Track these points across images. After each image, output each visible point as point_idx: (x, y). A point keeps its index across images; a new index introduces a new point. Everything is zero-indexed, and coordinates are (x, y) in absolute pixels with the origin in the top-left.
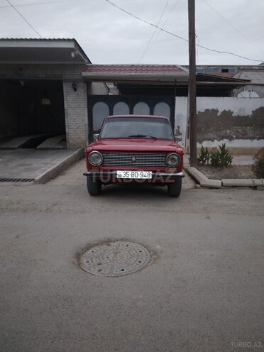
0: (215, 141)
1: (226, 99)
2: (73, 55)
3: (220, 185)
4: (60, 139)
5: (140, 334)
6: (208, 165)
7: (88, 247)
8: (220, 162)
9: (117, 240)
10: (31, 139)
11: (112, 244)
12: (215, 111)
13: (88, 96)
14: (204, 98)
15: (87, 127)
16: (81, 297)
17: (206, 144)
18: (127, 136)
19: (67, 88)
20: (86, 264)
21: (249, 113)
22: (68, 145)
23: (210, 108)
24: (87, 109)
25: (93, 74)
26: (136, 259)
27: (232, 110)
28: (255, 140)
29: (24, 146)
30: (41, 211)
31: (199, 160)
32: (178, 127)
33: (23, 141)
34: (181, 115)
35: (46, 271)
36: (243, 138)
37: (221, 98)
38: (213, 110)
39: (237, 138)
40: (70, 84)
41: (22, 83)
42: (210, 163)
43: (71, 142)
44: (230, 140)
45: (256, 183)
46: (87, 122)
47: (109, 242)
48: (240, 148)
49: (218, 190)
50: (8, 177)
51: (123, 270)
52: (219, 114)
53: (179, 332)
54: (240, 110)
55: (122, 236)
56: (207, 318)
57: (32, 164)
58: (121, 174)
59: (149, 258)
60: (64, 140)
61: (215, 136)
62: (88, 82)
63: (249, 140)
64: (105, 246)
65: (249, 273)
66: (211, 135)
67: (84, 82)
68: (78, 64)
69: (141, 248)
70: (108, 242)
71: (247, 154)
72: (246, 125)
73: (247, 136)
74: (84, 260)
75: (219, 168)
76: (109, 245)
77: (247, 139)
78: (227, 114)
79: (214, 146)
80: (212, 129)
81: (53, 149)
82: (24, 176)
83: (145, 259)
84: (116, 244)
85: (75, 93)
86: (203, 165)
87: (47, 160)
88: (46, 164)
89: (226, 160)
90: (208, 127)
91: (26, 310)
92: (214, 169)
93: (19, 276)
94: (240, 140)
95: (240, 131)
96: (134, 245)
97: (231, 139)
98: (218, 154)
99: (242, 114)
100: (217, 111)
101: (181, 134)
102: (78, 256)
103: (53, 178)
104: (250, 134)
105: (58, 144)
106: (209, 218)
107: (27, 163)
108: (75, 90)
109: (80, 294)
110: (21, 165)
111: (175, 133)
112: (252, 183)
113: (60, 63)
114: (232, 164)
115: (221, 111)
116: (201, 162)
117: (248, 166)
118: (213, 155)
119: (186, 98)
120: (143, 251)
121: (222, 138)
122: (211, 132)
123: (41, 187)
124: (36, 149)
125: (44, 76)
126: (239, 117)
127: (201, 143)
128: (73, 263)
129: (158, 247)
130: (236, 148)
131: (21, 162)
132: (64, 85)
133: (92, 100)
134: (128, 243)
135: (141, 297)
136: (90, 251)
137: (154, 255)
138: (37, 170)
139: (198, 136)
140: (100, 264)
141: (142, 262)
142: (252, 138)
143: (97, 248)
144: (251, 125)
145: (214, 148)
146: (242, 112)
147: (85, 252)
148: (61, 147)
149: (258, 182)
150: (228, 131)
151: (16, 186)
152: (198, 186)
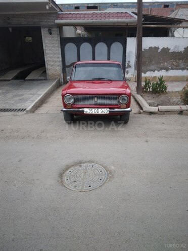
0: (156, 71)
1: (165, 38)
2: (47, 7)
3: (157, 111)
4: (42, 72)
5: (101, 234)
6: (150, 92)
7: (67, 168)
8: (158, 89)
9: (86, 162)
10: (21, 72)
11: (82, 165)
12: (157, 48)
13: (60, 38)
14: (149, 38)
15: (61, 62)
16: (64, 208)
17: (149, 74)
18: (91, 79)
19: (44, 32)
20: (66, 182)
21: (182, 49)
22: (48, 76)
23: (153, 46)
24: (60, 49)
25: (64, 21)
26: (98, 177)
27: (169, 48)
28: (185, 70)
29: (16, 78)
30: (34, 138)
31: (143, 89)
32: (129, 61)
33: (15, 73)
34: (130, 52)
35: (41, 189)
36: (176, 69)
37: (162, 38)
38: (155, 47)
39: (172, 69)
40: (47, 29)
41: (10, 30)
42: (151, 90)
43: (50, 74)
44: (167, 71)
45: (183, 109)
46: (61, 59)
47: (81, 163)
48: (174, 77)
49: (155, 115)
50: (8, 108)
51: (90, 186)
52: (159, 51)
53: (125, 232)
54: (176, 47)
55: (89, 158)
56: (142, 222)
57: (23, 95)
58: (87, 111)
59: (106, 176)
60: (45, 72)
61: (156, 68)
62: (60, 27)
63: (181, 70)
64: (77, 167)
65: (171, 188)
66: (153, 67)
67: (57, 27)
68: (52, 13)
69: (101, 168)
70: (79, 163)
71: (178, 81)
72: (179, 59)
73: (179, 67)
74: (65, 178)
75: (158, 95)
76: (80, 166)
77: (180, 69)
78: (166, 50)
79: (155, 75)
80: (153, 62)
81: (37, 80)
82: (19, 106)
83: (104, 177)
84: (85, 165)
85: (50, 37)
86: (146, 92)
87: (34, 91)
88: (33, 94)
89: (163, 88)
90: (151, 61)
91: (32, 218)
92: (154, 95)
93: (24, 193)
94: (174, 70)
95: (175, 63)
96: (96, 165)
97: (167, 69)
98: (157, 83)
99: (176, 50)
100: (158, 48)
101: (130, 67)
102: (61, 175)
103: (39, 107)
104: (182, 65)
105: (40, 76)
106: (147, 142)
107: (20, 93)
108: (51, 34)
109: (63, 206)
110: (16, 96)
111: (126, 66)
112: (180, 109)
113: (38, 12)
114: (167, 91)
115: (161, 48)
116: (145, 90)
117: (179, 92)
118: (154, 84)
119: (135, 38)
120: (103, 171)
121: (161, 69)
122: (153, 65)
123: (32, 116)
124: (25, 81)
125: (26, 23)
126: (174, 53)
127: (145, 73)
128: (58, 181)
129: (113, 168)
130: (171, 77)
131: (15, 92)
132: (42, 30)
133: (64, 41)
134: (93, 164)
135: (102, 207)
136: (68, 171)
137: (110, 174)
138: (27, 100)
139: (143, 68)
140: (75, 182)
141: (102, 180)
142: (183, 69)
143: (72, 168)
144: (183, 59)
145: (155, 77)
146: (176, 49)
147: (65, 171)
148: (43, 78)
149: (184, 107)
150: (166, 64)
151: (15, 115)
152: (141, 111)
